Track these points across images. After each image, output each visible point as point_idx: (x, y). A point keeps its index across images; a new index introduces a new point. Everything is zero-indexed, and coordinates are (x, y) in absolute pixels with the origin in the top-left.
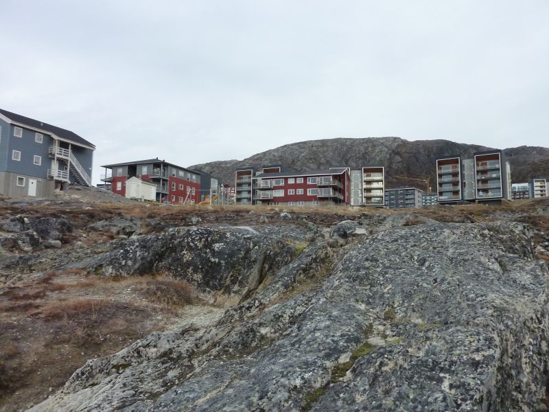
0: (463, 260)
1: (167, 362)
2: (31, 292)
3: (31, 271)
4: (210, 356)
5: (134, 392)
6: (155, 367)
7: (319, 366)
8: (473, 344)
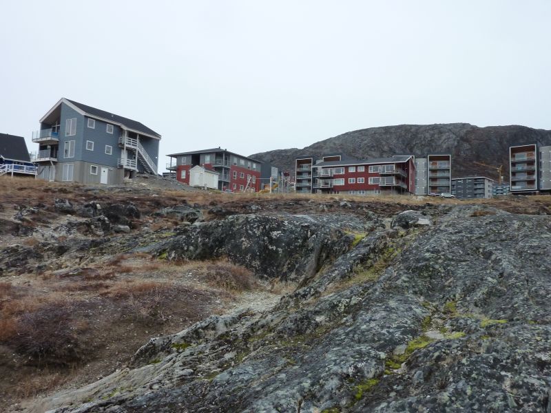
0: (534, 254)
1: (224, 345)
2: (102, 273)
3: (103, 254)
4: (266, 340)
5: (192, 371)
6: (213, 348)
7: (373, 357)
8: (540, 343)
